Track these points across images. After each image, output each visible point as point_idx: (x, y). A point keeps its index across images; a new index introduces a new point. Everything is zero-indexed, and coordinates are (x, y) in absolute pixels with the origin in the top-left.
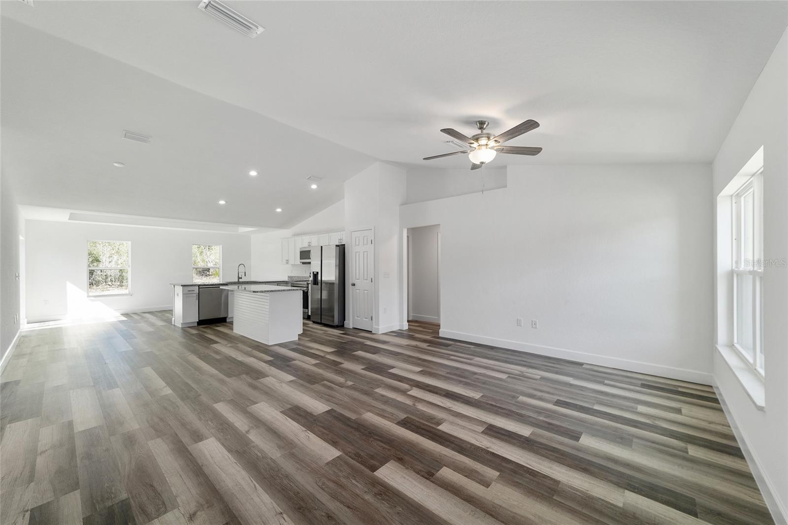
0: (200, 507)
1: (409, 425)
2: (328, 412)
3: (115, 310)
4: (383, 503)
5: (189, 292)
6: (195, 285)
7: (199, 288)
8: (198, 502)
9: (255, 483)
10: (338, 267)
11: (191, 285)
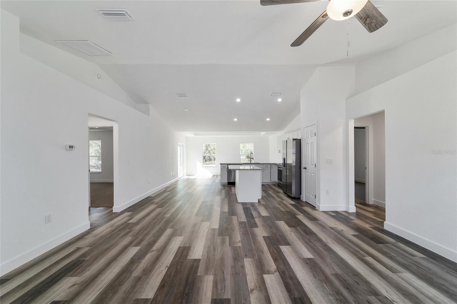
5: (223, 167)
6: (226, 164)
7: (228, 166)
10: (295, 155)
11: (224, 164)
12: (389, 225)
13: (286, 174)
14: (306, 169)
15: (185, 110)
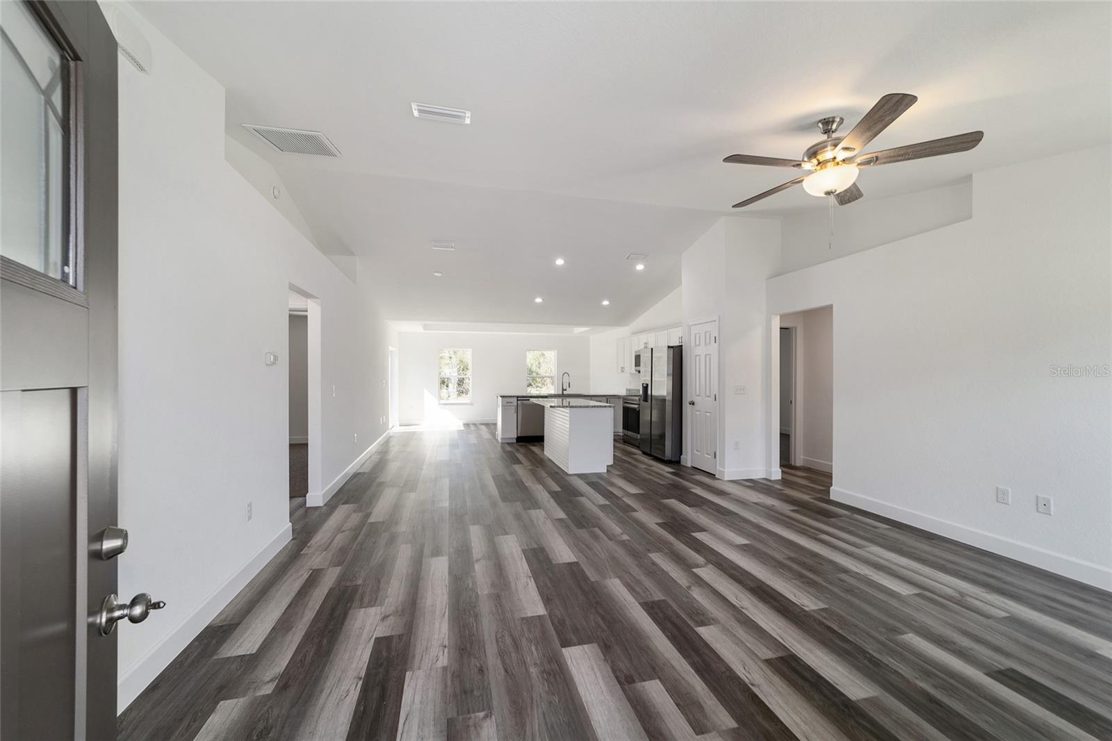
0: (396, 612)
1: (658, 611)
2: (570, 564)
3: (459, 419)
4: (544, 684)
5: (509, 404)
6: (513, 397)
7: (518, 400)
8: (396, 608)
9: (447, 610)
10: (671, 378)
11: (510, 397)
12: (838, 492)
13: (649, 419)
14: (693, 404)
15: (436, 274)
